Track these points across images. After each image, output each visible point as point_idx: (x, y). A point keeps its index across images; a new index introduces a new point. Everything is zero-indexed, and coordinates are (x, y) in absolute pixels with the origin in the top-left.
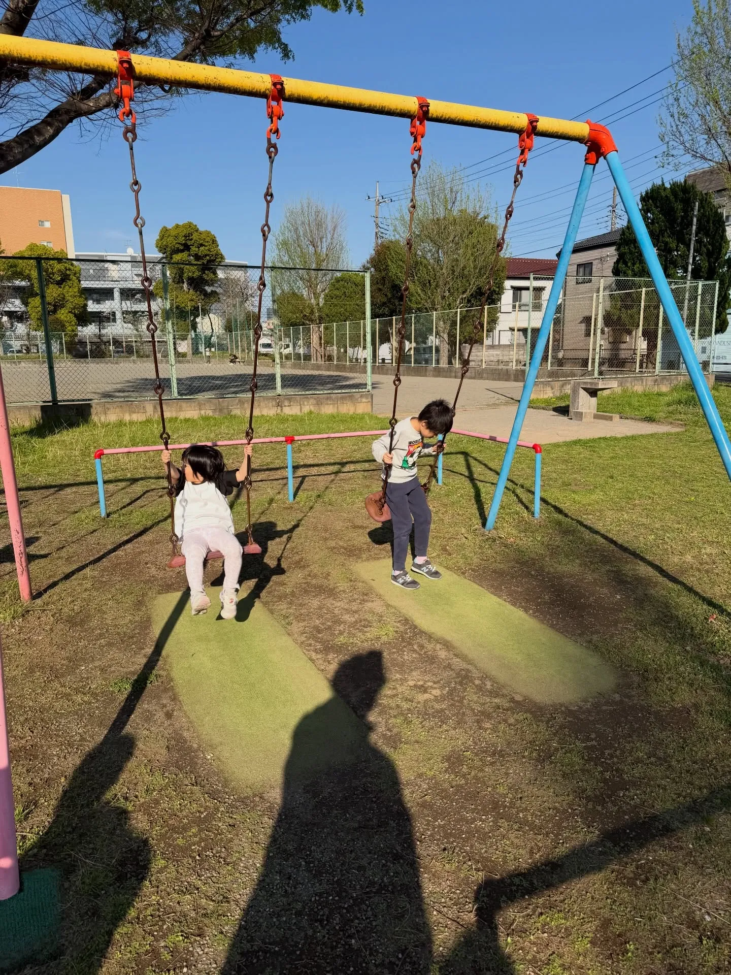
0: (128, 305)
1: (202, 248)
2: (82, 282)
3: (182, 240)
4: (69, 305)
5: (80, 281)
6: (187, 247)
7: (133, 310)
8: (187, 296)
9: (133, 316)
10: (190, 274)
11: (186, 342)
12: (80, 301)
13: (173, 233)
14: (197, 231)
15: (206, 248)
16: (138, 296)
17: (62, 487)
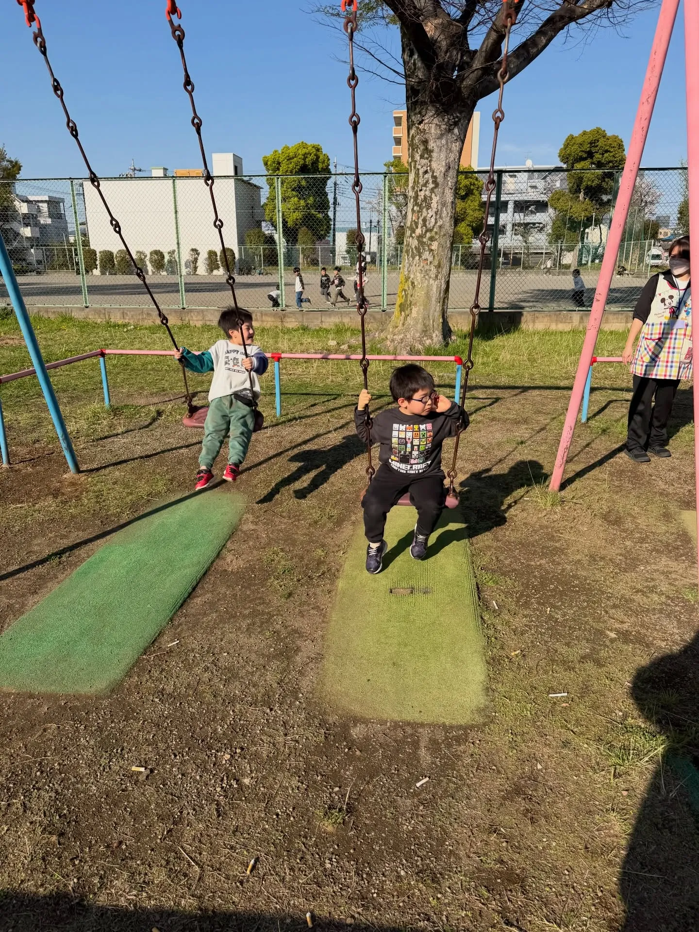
0: (519, 218)
1: (606, 155)
2: (483, 196)
3: (586, 147)
4: (469, 219)
5: (481, 195)
6: (590, 155)
7: (526, 222)
8: (581, 207)
9: (524, 228)
10: (589, 183)
11: (572, 253)
12: (477, 214)
13: (579, 141)
14: (604, 137)
15: (611, 154)
16: (532, 208)
17: (525, 389)
